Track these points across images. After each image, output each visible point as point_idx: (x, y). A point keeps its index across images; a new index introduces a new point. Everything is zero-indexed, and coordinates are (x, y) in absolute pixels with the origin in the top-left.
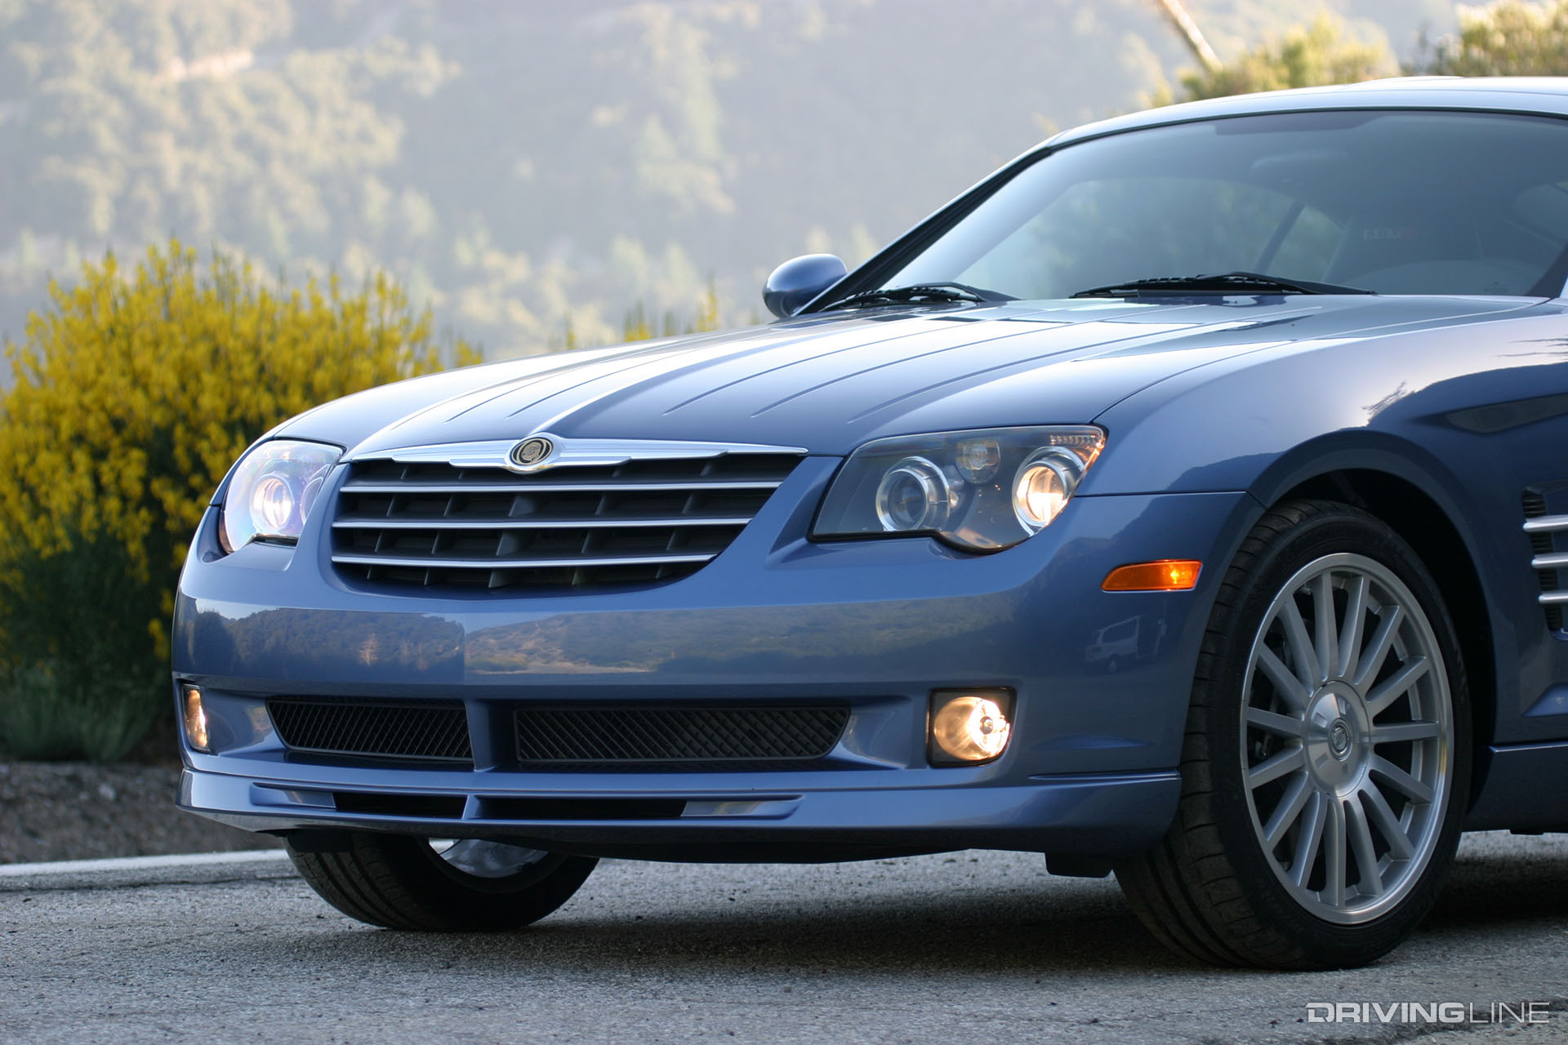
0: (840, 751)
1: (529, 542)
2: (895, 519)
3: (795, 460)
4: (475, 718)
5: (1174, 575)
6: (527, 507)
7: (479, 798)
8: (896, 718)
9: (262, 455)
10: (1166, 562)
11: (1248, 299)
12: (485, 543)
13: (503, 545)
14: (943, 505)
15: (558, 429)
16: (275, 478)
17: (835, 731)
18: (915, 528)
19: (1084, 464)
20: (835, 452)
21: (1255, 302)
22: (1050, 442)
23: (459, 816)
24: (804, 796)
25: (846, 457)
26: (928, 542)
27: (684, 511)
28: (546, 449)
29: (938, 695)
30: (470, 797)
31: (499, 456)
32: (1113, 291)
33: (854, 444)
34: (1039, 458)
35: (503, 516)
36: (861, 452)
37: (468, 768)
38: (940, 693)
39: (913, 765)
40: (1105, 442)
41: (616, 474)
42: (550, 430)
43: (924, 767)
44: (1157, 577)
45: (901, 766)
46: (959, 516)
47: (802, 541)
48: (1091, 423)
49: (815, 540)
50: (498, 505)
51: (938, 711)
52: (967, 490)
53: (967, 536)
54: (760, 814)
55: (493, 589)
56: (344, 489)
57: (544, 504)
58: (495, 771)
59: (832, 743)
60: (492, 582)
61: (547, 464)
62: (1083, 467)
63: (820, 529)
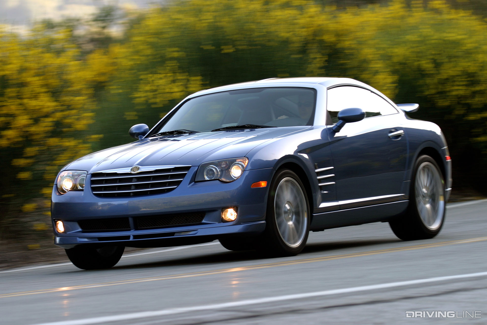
0: (204, 221)
1: (137, 187)
2: (208, 177)
3: (189, 167)
4: (131, 220)
5: (263, 184)
6: (135, 180)
7: (133, 235)
8: (215, 214)
9: (63, 174)
10: (261, 182)
11: (248, 130)
12: (129, 187)
13: (133, 187)
14: (218, 174)
15: (139, 164)
16: (68, 178)
17: (202, 218)
18: (213, 179)
19: (245, 165)
20: (197, 165)
21: (250, 131)
22: (236, 161)
23: (129, 239)
24: (199, 230)
25: (199, 166)
26: (218, 181)
27: (169, 178)
28: (139, 169)
29: (223, 209)
30: (131, 235)
31: (128, 170)
32: (220, 129)
33: (200, 164)
34: (235, 164)
35: (131, 182)
36: (202, 165)
37: (130, 230)
38: (224, 209)
39: (219, 222)
40: (248, 160)
41: (153, 172)
42: (138, 165)
43: (221, 223)
44: (260, 185)
45: (217, 223)
46: (221, 176)
47: (194, 183)
48: (244, 157)
49: (196, 182)
50: (130, 180)
51: (223, 212)
52: (222, 171)
53: (224, 179)
54: (191, 234)
55: (132, 196)
56: (91, 179)
57: (139, 179)
58: (135, 230)
59: (202, 220)
60: (132, 194)
61: (139, 171)
62: (245, 166)
63: (196, 180)
